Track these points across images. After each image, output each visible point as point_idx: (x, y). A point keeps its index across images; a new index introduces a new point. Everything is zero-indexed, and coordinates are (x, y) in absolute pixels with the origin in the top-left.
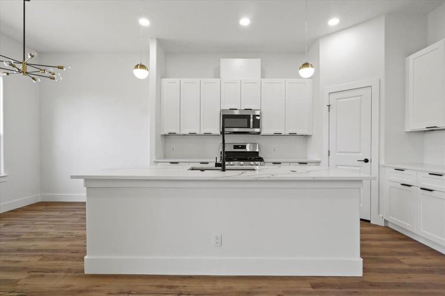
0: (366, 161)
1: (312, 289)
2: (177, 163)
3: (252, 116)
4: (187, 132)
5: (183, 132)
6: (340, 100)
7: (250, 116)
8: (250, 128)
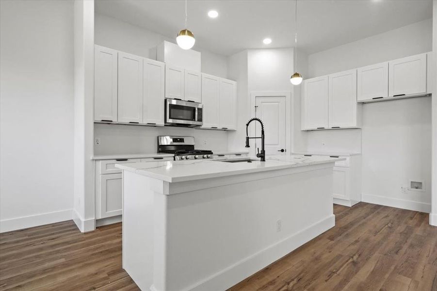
0: (282, 151)
1: (333, 242)
2: (126, 160)
3: (196, 109)
4: (127, 121)
5: (121, 121)
6: (264, 104)
7: (195, 108)
8: (195, 121)
